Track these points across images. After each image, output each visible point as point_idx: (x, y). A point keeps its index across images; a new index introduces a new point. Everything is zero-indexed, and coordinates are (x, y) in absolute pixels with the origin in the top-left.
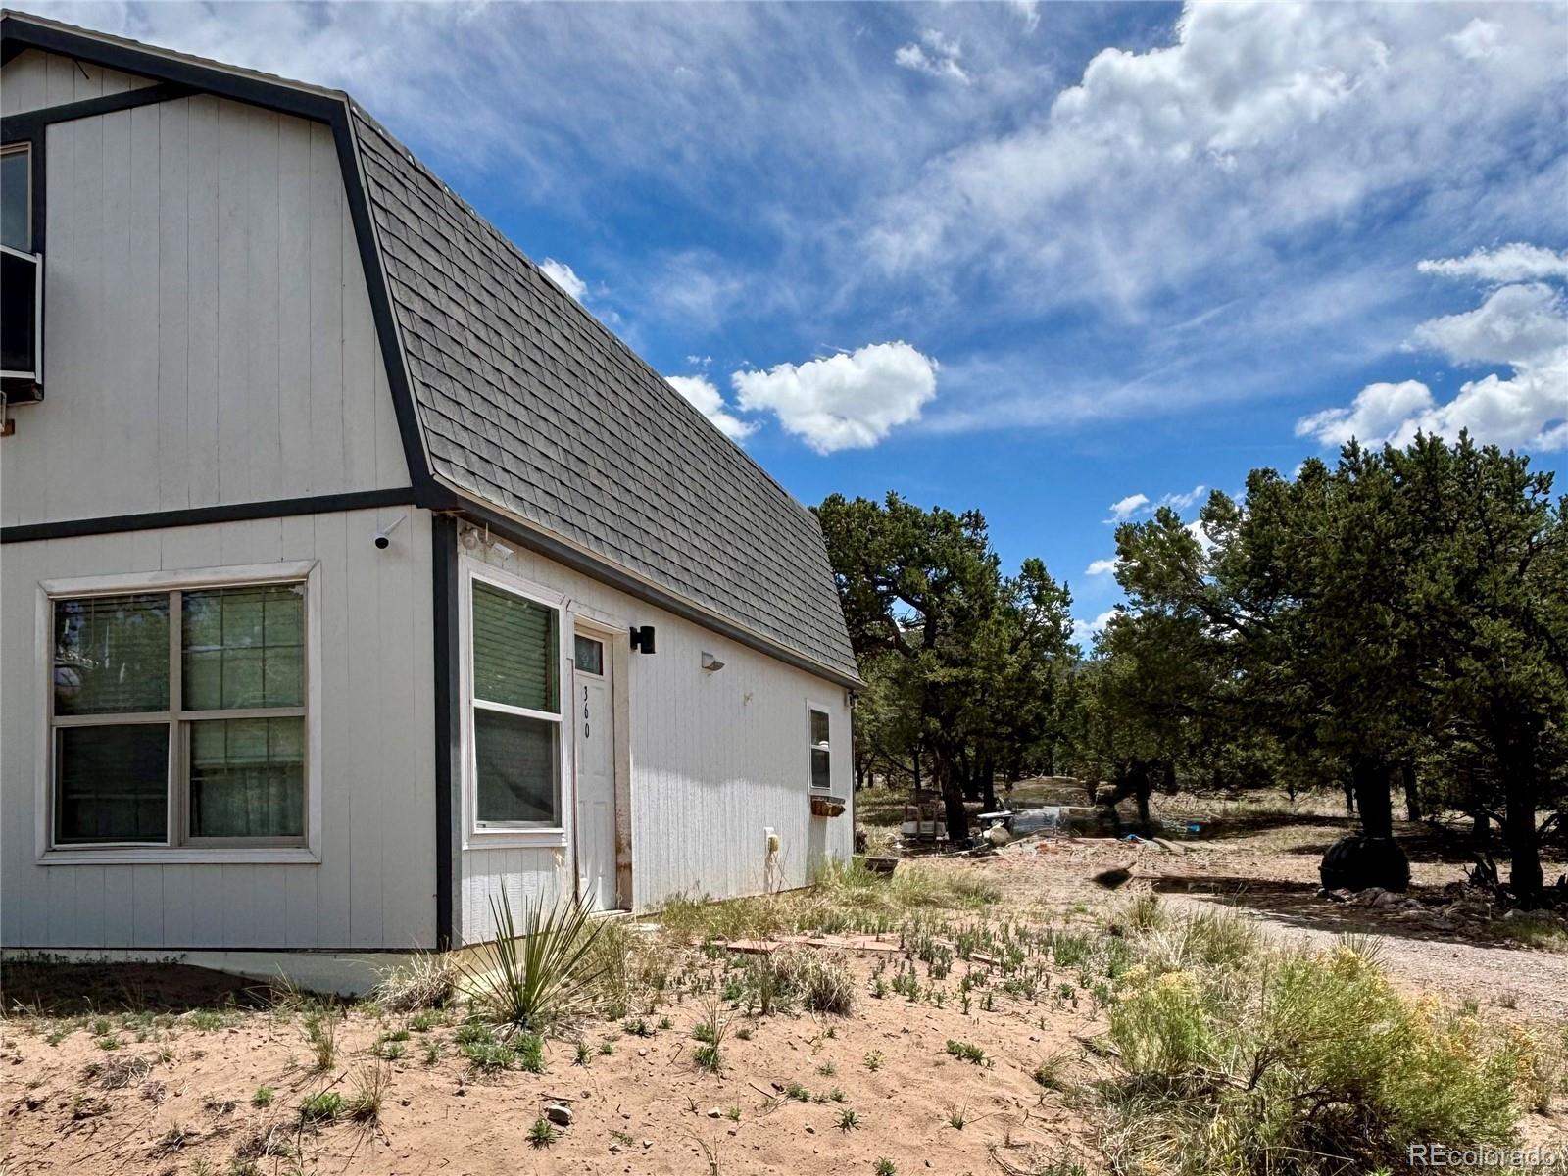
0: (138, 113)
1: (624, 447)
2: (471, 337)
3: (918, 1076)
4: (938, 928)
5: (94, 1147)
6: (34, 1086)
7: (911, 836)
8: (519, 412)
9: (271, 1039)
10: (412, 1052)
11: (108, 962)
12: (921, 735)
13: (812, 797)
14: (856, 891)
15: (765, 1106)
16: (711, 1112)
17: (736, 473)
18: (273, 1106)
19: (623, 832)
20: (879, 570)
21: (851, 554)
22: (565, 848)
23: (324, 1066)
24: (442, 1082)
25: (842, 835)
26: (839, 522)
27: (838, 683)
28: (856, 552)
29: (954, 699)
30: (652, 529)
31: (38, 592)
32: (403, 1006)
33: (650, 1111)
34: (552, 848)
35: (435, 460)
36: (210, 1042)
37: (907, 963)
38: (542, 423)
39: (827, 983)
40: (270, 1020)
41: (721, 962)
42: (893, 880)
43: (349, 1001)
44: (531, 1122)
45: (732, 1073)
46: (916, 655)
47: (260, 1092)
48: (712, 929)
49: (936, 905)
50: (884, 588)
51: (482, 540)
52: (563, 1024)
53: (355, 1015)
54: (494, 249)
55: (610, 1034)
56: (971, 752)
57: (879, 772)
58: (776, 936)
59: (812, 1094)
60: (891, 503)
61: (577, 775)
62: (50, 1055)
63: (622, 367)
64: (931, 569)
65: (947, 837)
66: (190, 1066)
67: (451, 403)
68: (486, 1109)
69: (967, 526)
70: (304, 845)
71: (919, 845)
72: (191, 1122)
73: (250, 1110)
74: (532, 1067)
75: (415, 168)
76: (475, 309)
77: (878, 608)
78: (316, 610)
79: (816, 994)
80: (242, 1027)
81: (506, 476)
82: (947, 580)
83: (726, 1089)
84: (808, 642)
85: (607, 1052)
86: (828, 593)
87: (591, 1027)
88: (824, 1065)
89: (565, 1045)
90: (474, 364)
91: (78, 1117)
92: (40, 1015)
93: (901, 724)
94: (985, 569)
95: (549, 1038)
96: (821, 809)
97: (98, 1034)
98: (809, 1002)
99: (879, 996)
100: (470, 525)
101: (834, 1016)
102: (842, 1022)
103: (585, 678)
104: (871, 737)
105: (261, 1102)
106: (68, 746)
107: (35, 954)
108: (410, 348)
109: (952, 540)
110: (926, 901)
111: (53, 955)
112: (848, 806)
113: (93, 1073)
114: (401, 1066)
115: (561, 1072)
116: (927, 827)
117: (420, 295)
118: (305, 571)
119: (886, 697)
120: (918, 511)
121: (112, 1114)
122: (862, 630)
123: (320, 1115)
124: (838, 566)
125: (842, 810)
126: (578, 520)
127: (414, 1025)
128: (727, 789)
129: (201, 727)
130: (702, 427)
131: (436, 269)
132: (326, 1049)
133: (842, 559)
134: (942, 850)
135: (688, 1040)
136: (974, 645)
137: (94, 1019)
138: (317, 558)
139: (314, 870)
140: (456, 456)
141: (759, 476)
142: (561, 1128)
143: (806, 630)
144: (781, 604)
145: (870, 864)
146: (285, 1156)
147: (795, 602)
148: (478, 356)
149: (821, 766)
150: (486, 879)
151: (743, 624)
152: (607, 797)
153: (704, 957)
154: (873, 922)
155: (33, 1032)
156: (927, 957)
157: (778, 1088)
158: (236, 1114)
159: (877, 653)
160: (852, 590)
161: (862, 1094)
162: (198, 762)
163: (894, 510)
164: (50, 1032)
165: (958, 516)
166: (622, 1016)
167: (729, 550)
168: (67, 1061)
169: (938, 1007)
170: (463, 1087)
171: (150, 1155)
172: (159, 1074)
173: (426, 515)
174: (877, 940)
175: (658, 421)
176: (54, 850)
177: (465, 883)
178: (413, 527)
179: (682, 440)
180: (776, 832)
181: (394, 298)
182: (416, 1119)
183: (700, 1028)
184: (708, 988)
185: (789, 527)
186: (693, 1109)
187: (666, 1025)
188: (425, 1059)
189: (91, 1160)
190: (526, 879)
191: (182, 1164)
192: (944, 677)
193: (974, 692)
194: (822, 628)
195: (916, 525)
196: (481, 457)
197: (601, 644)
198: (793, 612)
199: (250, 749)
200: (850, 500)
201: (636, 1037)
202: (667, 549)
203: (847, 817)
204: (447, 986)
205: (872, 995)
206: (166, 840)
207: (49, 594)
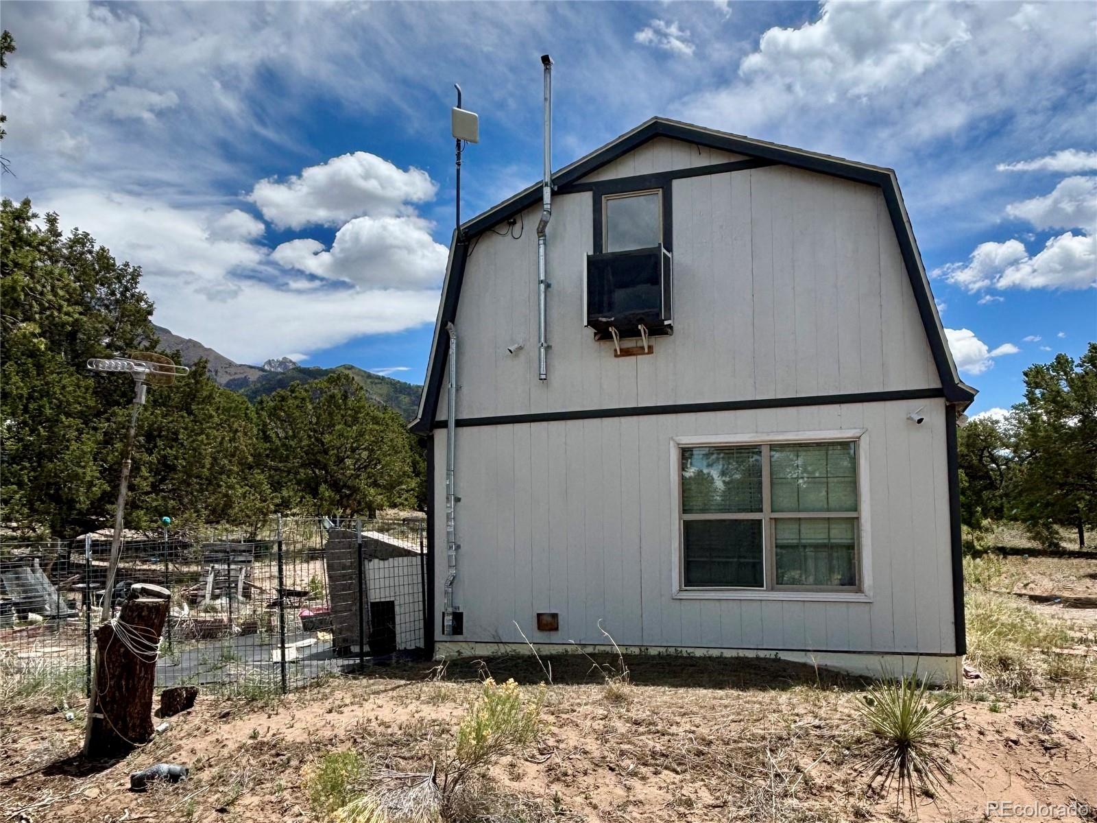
0: (735, 174)
31: (672, 443)
70: (860, 590)
78: (866, 458)
107: (672, 650)
111: (684, 651)
118: (858, 435)
129: (782, 523)
138: (868, 428)
139: (867, 607)
162: (779, 541)
173: (941, 403)
176: (684, 590)
178: (934, 411)
199: (816, 535)
206: (763, 587)
207: (679, 444)
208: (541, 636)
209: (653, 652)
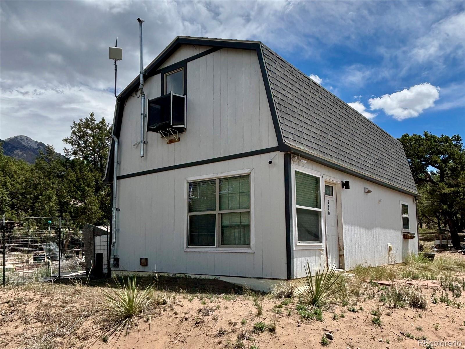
0: (208, 56)
1: (338, 128)
2: (294, 102)
3: (454, 333)
4: (454, 279)
5: (201, 332)
6: (186, 313)
7: (439, 245)
8: (308, 122)
9: (245, 304)
10: (283, 311)
11: (201, 278)
12: (441, 211)
13: (403, 233)
14: (421, 265)
15: (398, 340)
16: (380, 340)
17: (373, 131)
18: (247, 325)
19: (341, 244)
20: (422, 157)
21: (412, 152)
22: (323, 249)
23: (259, 314)
24: (293, 322)
25: (414, 246)
26: (408, 143)
27: (410, 195)
28: (414, 151)
29: (453, 198)
30: (348, 151)
31: (185, 181)
32: (279, 296)
33: (358, 337)
34: (319, 249)
35: (285, 138)
36: (229, 304)
37: (444, 292)
38: (314, 124)
39: (417, 298)
40: (243, 298)
41: (376, 288)
42: (434, 261)
43: (264, 294)
44: (321, 338)
45: (386, 327)
46: (437, 184)
47: (243, 320)
48: (372, 277)
49: (451, 270)
50: (424, 163)
51: (298, 159)
52: (329, 306)
53: (266, 298)
54: (300, 76)
55: (343, 311)
56: (459, 216)
57: (424, 222)
58: (395, 280)
59: (415, 337)
60: (425, 135)
61: (326, 227)
62: (190, 305)
63: (337, 104)
64: (442, 155)
65: (452, 246)
66: (224, 311)
67: (289, 122)
68: (307, 332)
69: (454, 140)
70: (250, 247)
71: (442, 248)
72: (225, 328)
73: (241, 325)
74: (320, 319)
75: (278, 58)
76: (295, 94)
77: (423, 169)
78: (253, 182)
79: (413, 302)
80: (236, 300)
81: (304, 140)
82: (447, 159)
83: (384, 332)
84: (400, 182)
85: (343, 317)
86: (406, 166)
87: (337, 308)
88: (418, 327)
89: (329, 313)
90: (295, 110)
91: (197, 323)
92: (186, 293)
93: (432, 207)
94: (462, 154)
95: (324, 310)
96: (406, 237)
97: (201, 300)
98: (411, 304)
99: (435, 303)
100: (294, 155)
101: (420, 310)
102: (423, 312)
103: (328, 198)
104: (421, 211)
105: (243, 323)
106: (192, 221)
107: (183, 275)
108: (278, 108)
109: (449, 145)
110: (448, 269)
111: (188, 276)
112: (416, 235)
113: (200, 311)
114: (281, 316)
115: (328, 322)
116: (444, 242)
117: (280, 93)
118: (250, 171)
119: (426, 198)
120: (436, 137)
121: (205, 323)
122: (417, 177)
123: (259, 329)
124: (408, 156)
125: (414, 237)
126: (325, 151)
127: (283, 303)
128: (374, 231)
129: (223, 215)
130: (362, 119)
131: (284, 84)
132: (260, 309)
133: (409, 154)
134: (451, 250)
135: (369, 315)
136: (459, 180)
137: (199, 295)
138: (253, 168)
139: (253, 254)
140: (290, 136)
141: (381, 131)
142: (330, 340)
143: (399, 178)
144: (390, 171)
145: (425, 255)
146: (251, 340)
147: (394, 170)
148: (296, 107)
149: (406, 223)
150: (301, 259)
151: (378, 178)
152: (336, 233)
153: (370, 286)
154: (429, 276)
155: (185, 298)
156: (451, 289)
157: (402, 334)
158: (237, 326)
159: (422, 184)
160: (413, 164)
161: (433, 338)
162: (223, 224)
163: (427, 137)
164: (189, 298)
165: (451, 138)
166: (346, 305)
167: (372, 155)
168: (194, 307)
169: (458, 308)
170: (299, 324)
171: (215, 336)
172: (216, 313)
173: (283, 153)
174: (432, 283)
175: (348, 118)
176: (188, 248)
177: (295, 260)
178: (279, 157)
179: (356, 123)
180: (391, 244)
181: (273, 95)
182: (286, 333)
183: (373, 311)
184: (374, 297)
185: (391, 146)
186: (373, 338)
187: (361, 309)
188: (287, 314)
189: (200, 336)
190: (312, 259)
191: (223, 339)
192: (448, 191)
193: (460, 195)
194: (404, 177)
195: (435, 141)
196: (297, 136)
197: (332, 187)
198: (394, 173)
199: (236, 221)
200: (411, 135)
201: (352, 312)
202: (352, 156)
203: (416, 239)
204: (291, 291)
205: (433, 303)
206: (215, 246)
207: (187, 181)
208: (142, 268)
209: (177, 275)
